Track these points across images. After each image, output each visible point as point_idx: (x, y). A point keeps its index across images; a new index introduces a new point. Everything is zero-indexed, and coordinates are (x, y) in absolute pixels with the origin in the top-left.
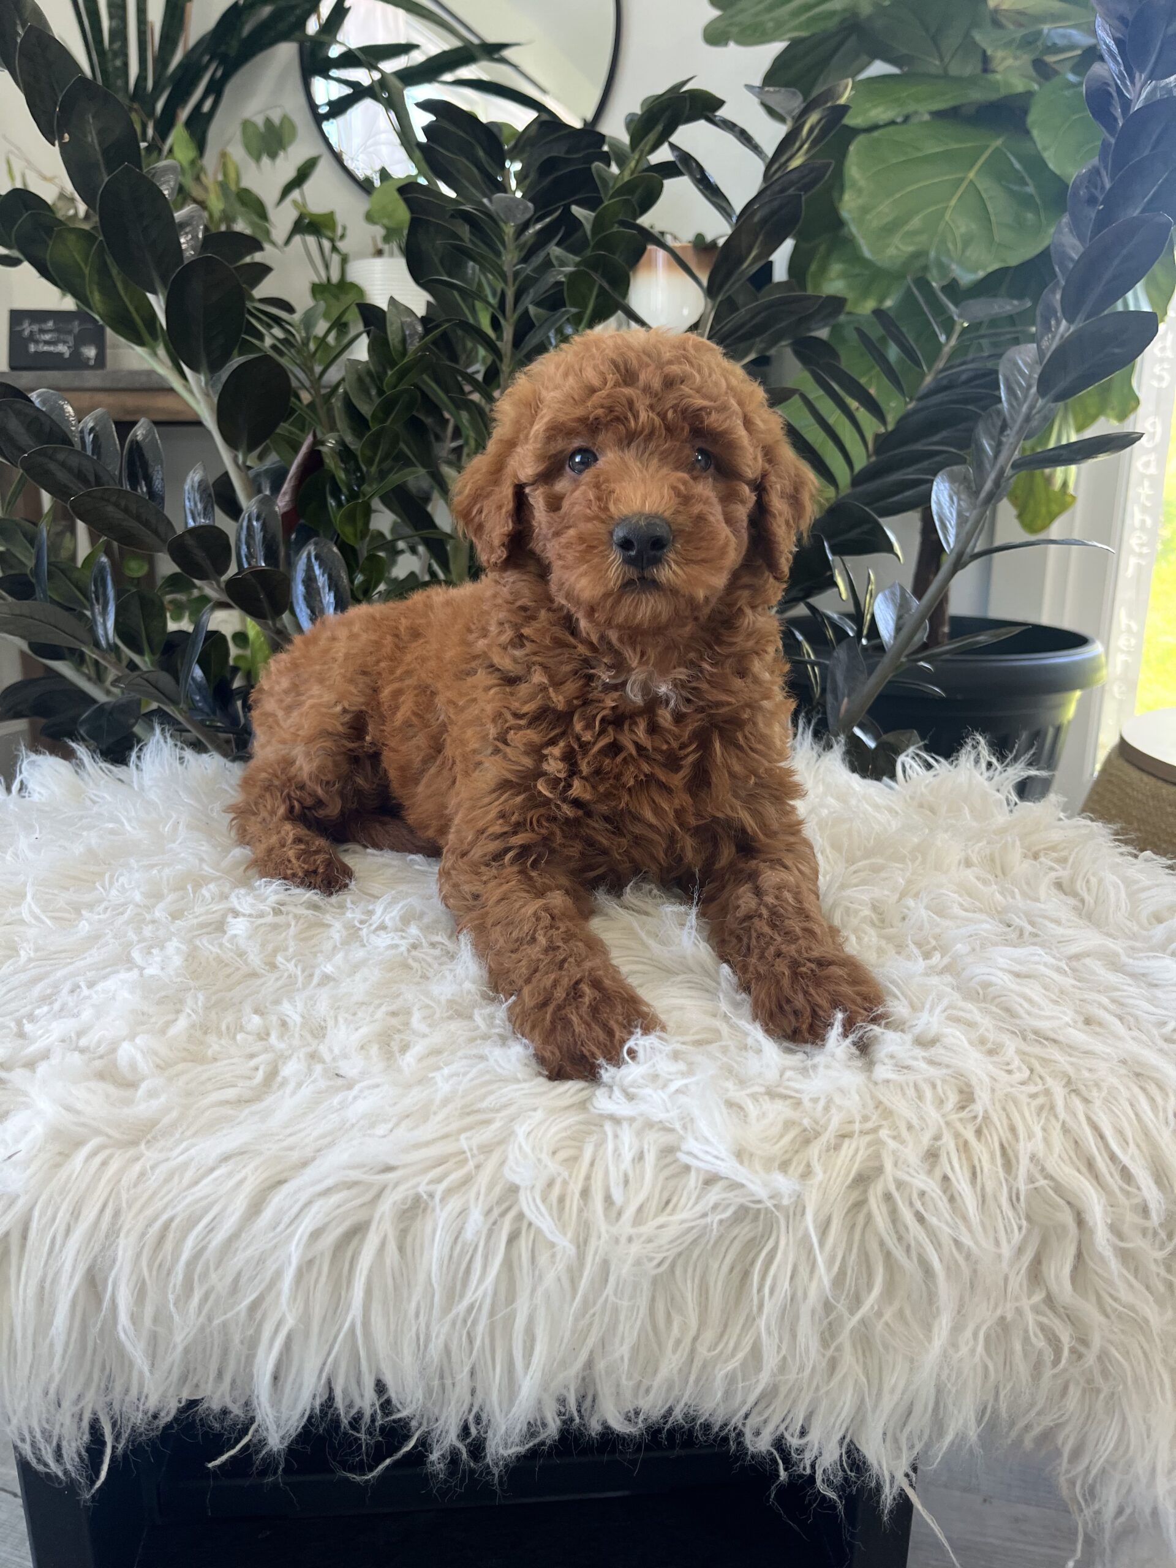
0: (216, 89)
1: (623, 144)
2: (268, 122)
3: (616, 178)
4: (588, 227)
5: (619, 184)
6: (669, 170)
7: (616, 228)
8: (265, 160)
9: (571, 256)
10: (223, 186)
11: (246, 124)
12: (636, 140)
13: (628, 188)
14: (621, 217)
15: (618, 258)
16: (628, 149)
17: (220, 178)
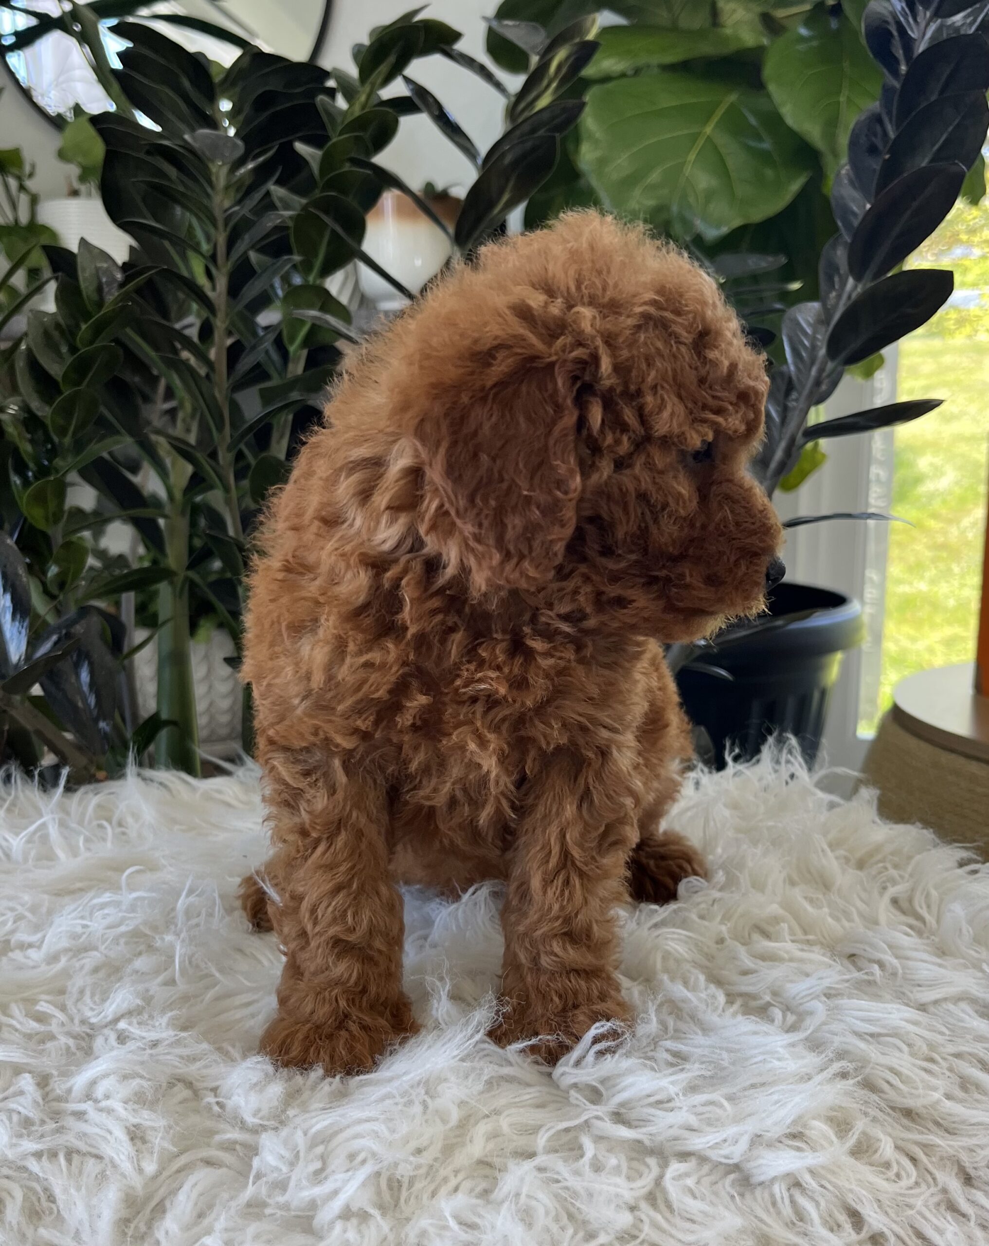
1: (351, 78)
3: (344, 114)
4: (315, 167)
5: (349, 119)
6: (404, 106)
7: (347, 167)
9: (296, 198)
12: (365, 73)
13: (359, 124)
14: (353, 155)
15: (352, 201)
16: (357, 84)
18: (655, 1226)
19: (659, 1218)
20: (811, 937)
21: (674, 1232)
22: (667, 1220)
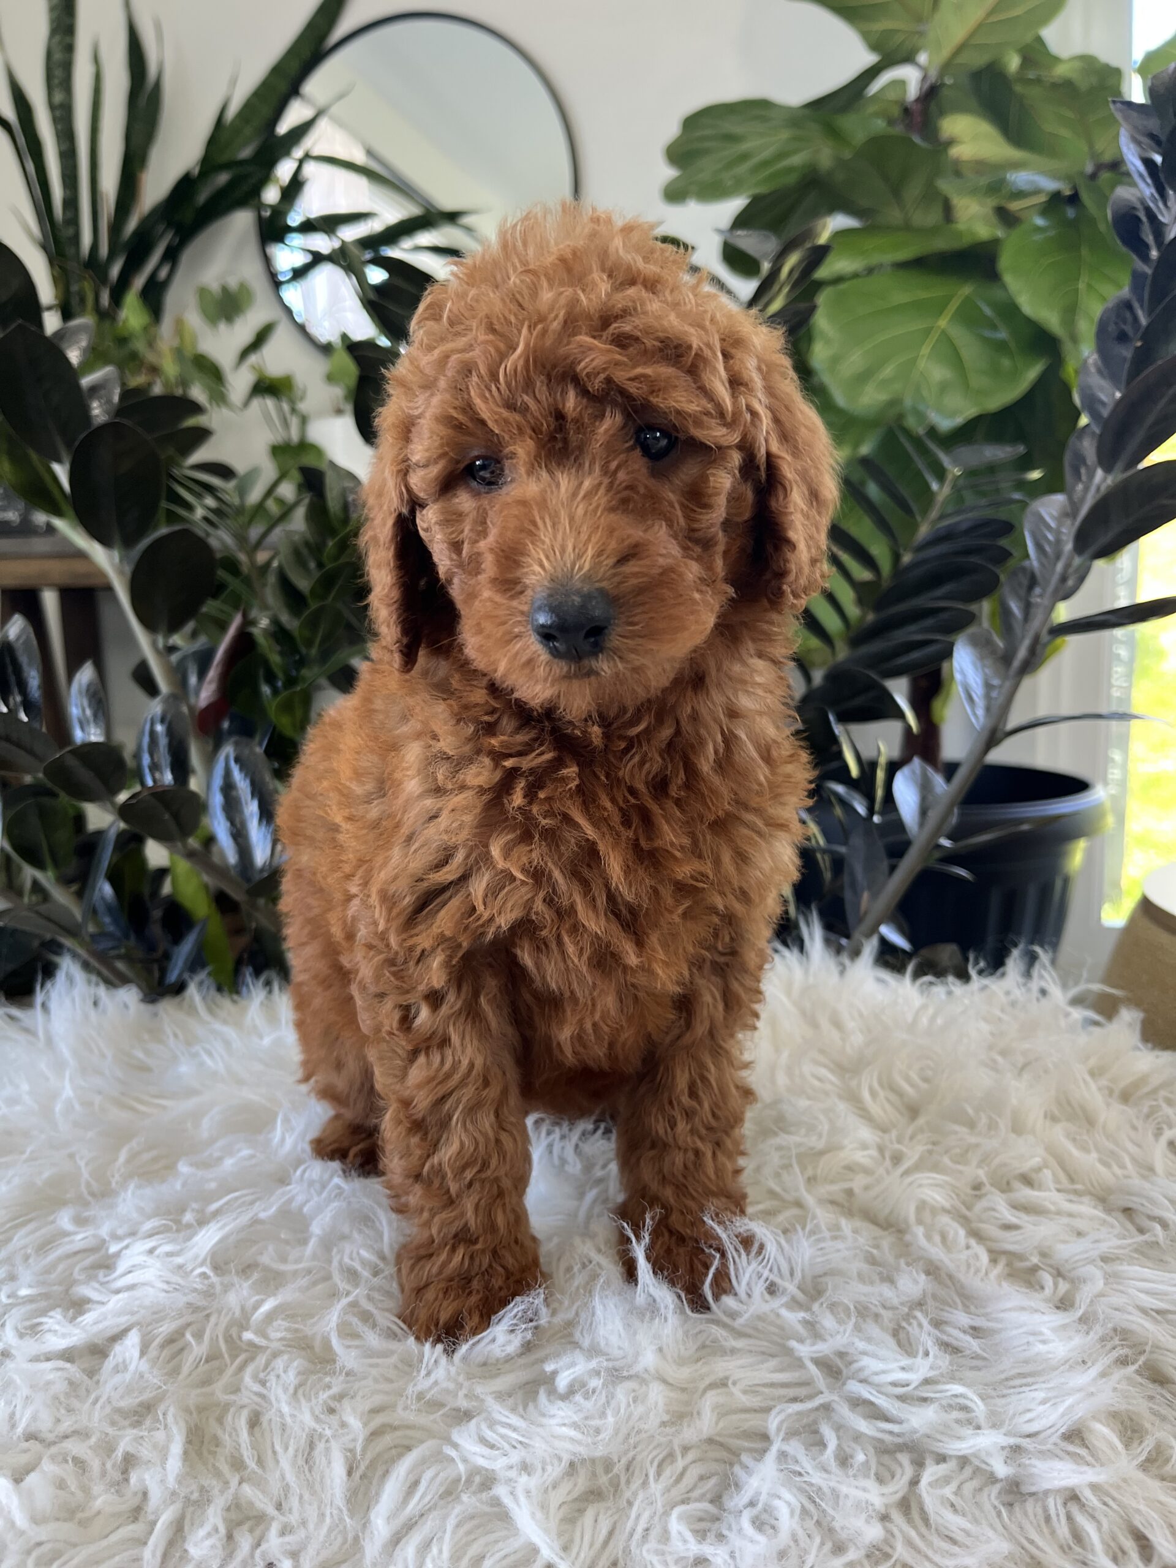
0: (172, 256)
2: (225, 290)
8: (222, 326)
10: (179, 353)
11: (203, 292)
17: (176, 343)
18: (909, 1543)
19: (913, 1534)
20: (1079, 1187)
21: (930, 1553)
22: (922, 1536)
